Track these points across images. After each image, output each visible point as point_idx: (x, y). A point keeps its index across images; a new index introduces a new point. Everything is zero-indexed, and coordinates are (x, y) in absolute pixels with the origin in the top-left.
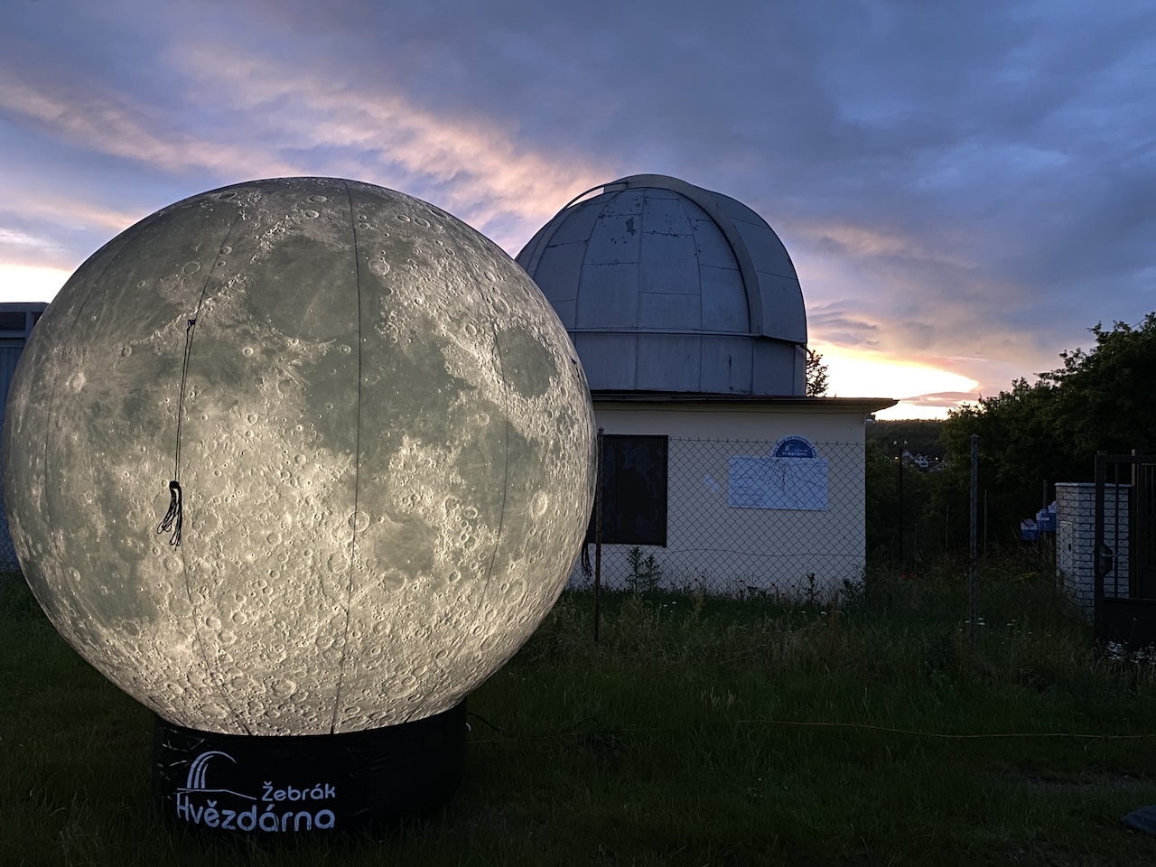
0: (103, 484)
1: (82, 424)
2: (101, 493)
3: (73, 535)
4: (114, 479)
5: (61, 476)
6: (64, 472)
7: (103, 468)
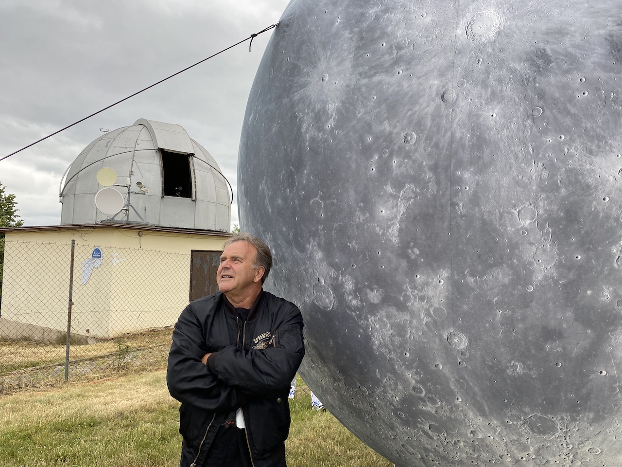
0: (563, 191)
1: (508, 90)
2: (555, 207)
3: (471, 280)
4: (591, 181)
5: (459, 181)
6: (467, 175)
7: (564, 162)
